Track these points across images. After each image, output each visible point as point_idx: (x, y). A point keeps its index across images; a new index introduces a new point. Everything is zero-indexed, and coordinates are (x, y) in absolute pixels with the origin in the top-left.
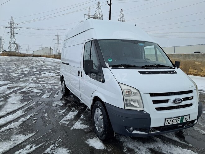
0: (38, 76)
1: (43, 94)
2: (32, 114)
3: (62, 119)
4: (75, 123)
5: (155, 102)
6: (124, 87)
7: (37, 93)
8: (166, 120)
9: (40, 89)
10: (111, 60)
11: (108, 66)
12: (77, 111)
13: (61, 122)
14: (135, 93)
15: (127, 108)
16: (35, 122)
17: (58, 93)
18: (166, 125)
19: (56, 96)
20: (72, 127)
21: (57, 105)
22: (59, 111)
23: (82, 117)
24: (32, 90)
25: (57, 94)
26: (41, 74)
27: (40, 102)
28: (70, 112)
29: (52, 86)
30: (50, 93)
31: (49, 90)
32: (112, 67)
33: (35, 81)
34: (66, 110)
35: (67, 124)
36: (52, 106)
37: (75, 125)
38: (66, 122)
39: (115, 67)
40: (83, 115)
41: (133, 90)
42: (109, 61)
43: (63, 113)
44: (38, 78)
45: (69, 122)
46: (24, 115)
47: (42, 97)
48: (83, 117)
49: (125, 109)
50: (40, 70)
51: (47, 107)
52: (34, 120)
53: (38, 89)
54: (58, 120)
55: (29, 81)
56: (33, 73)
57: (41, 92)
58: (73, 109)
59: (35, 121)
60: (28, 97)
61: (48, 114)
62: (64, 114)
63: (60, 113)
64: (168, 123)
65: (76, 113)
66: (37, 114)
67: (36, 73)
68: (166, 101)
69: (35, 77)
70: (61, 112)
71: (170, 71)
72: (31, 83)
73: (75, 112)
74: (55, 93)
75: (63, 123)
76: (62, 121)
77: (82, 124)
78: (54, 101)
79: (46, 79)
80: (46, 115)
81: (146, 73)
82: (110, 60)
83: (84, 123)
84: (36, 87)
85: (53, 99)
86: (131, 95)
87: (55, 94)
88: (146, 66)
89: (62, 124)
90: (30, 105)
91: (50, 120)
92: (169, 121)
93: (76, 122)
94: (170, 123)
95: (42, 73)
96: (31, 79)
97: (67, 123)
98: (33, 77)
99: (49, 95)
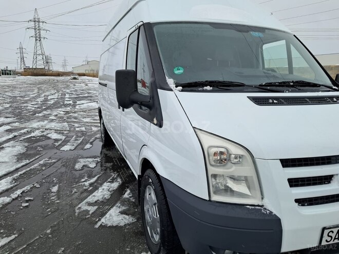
0: (69, 108)
1: (65, 142)
2: (27, 188)
3: (84, 200)
4: (110, 209)
5: (294, 183)
6: (208, 141)
7: (56, 140)
8: (326, 232)
9: (63, 133)
10: (181, 71)
11: (172, 86)
12: (119, 180)
13: (80, 208)
14: (241, 157)
15: (215, 198)
16: (27, 206)
17: (94, 141)
18: (324, 243)
19: (88, 146)
20: (99, 220)
21: (84, 166)
22: (83, 180)
23: (127, 195)
24: (49, 135)
25: (91, 143)
26: (74, 106)
27: (54, 161)
28: (104, 182)
29: (87, 127)
30: (79, 142)
31: (79, 134)
32: (180, 88)
33: (60, 117)
34: (98, 178)
35: (91, 212)
36: (73, 167)
37: (107, 215)
38: (89, 208)
39: (190, 87)
40: (128, 191)
41: (235, 150)
42: (177, 72)
43: (91, 185)
44: (67, 113)
45: (96, 207)
46: (12, 188)
47: (61, 149)
48: (128, 197)
49: (210, 200)
50: (76, 98)
51: (63, 170)
52: (27, 201)
53: (60, 133)
54: (75, 202)
55: (50, 118)
56: (62, 103)
57: (64, 137)
58: (114, 175)
59: (27, 204)
60: (36, 148)
61: (59, 187)
62: (91, 188)
63: (84, 184)
64: (329, 239)
65: (115, 185)
66: (38, 186)
67: (68, 102)
68: (327, 179)
69: (64, 110)
70: (87, 184)
71: (331, 98)
72: (52, 121)
73: (115, 183)
74: (89, 141)
75: (84, 211)
76: (83, 206)
77: (122, 213)
78: (81, 158)
79: (82, 113)
80: (55, 189)
81: (271, 101)
82: (179, 71)
83: (128, 210)
84: (58, 129)
85: (81, 152)
86: (229, 164)
87: (87, 143)
88: (270, 85)
89: (79, 213)
90: (32, 167)
91: (58, 201)
92: (333, 235)
93: (112, 207)
94: (335, 239)
95: (78, 102)
96: (55, 114)
97: (92, 209)
98: (60, 109)
99: (75, 145)
